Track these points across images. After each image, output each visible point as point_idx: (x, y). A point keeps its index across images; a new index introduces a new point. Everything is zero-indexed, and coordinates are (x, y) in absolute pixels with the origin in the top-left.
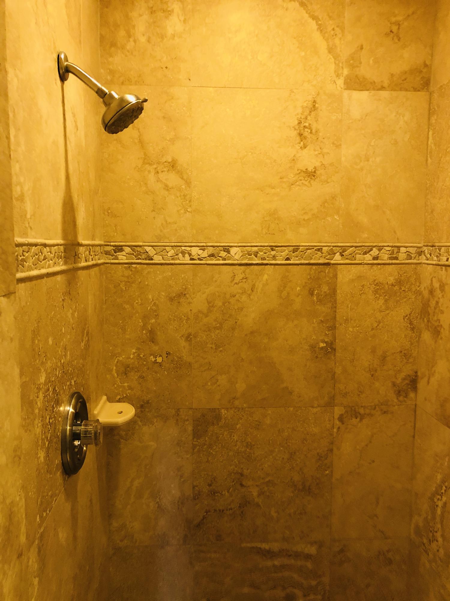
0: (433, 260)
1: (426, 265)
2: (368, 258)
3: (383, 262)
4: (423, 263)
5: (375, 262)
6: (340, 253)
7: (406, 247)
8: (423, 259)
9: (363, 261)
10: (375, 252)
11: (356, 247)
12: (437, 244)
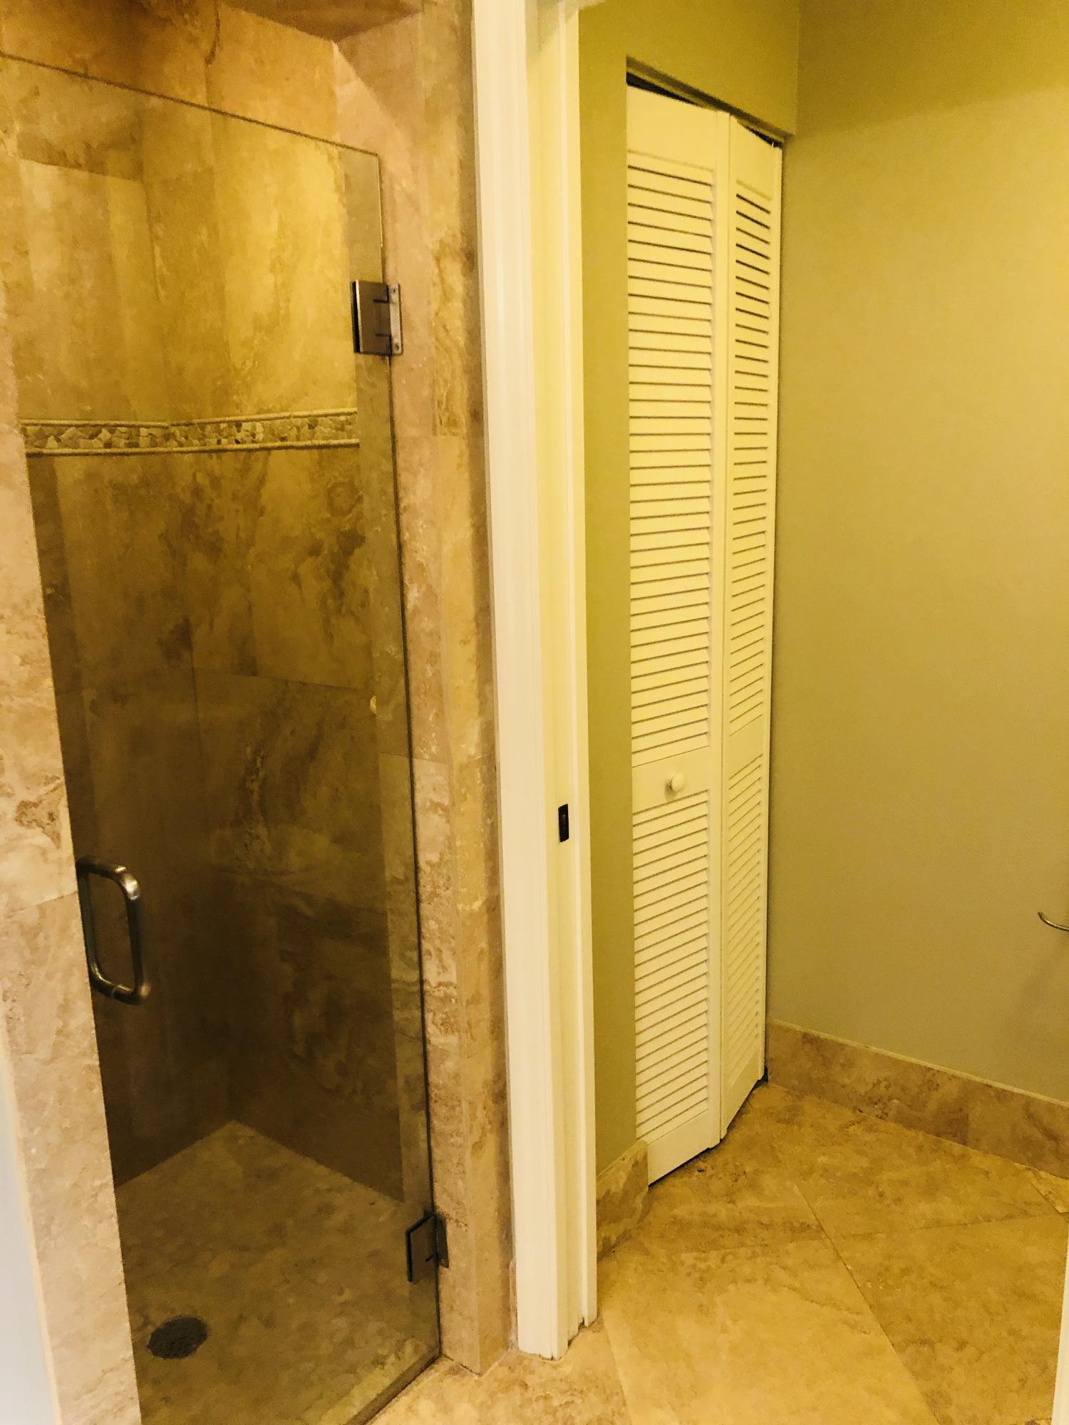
0: (192, 445)
1: (180, 454)
2: (97, 445)
3: (119, 451)
4: (175, 452)
5: (108, 450)
6: (55, 437)
7: (147, 427)
8: (173, 446)
9: (90, 450)
10: (105, 435)
11: (77, 426)
12: (195, 421)
